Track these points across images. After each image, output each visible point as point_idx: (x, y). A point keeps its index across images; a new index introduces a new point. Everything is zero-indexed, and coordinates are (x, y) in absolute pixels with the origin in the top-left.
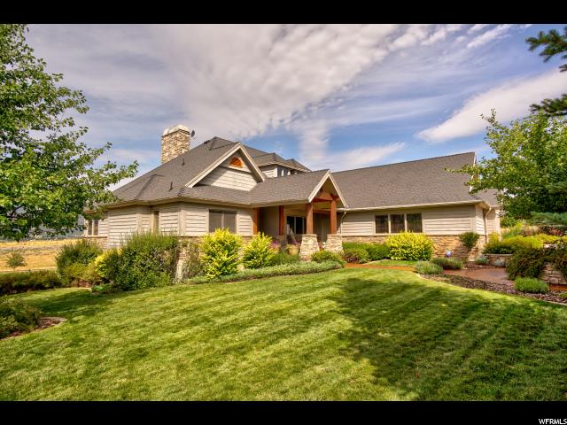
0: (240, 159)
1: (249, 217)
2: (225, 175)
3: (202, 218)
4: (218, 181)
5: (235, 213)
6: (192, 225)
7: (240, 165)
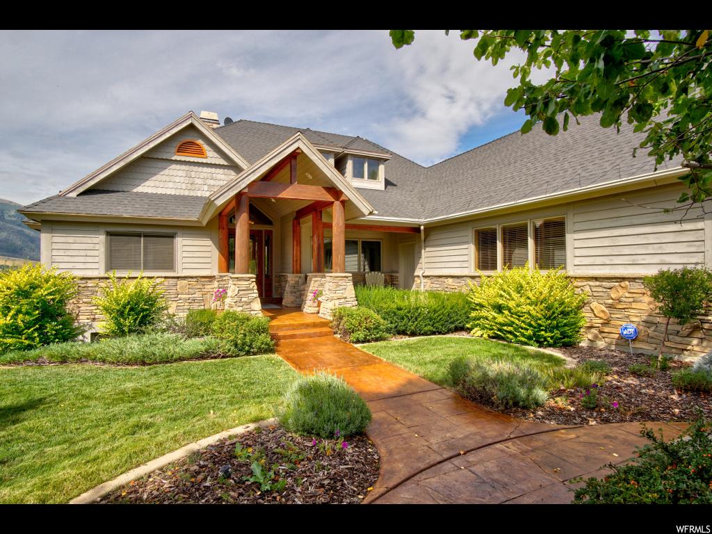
0: (200, 142)
1: (209, 243)
2: (166, 172)
3: (91, 246)
4: (147, 183)
5: (172, 236)
6: (66, 259)
7: (201, 153)
